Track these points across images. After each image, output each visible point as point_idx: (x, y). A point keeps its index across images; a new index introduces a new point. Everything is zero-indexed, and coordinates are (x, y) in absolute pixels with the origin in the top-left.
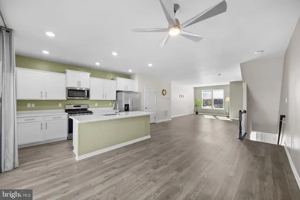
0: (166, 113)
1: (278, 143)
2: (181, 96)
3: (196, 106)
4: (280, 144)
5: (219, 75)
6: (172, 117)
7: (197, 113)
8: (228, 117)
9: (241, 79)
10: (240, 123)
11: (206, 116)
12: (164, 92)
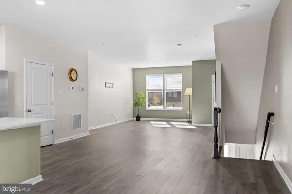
0: (77, 121)
1: (261, 158)
2: (109, 85)
3: (136, 104)
4: (263, 159)
5: (179, 45)
6: (90, 129)
7: (138, 119)
8: (190, 122)
9: (212, 56)
10: (216, 129)
11: (155, 124)
12: (72, 75)
